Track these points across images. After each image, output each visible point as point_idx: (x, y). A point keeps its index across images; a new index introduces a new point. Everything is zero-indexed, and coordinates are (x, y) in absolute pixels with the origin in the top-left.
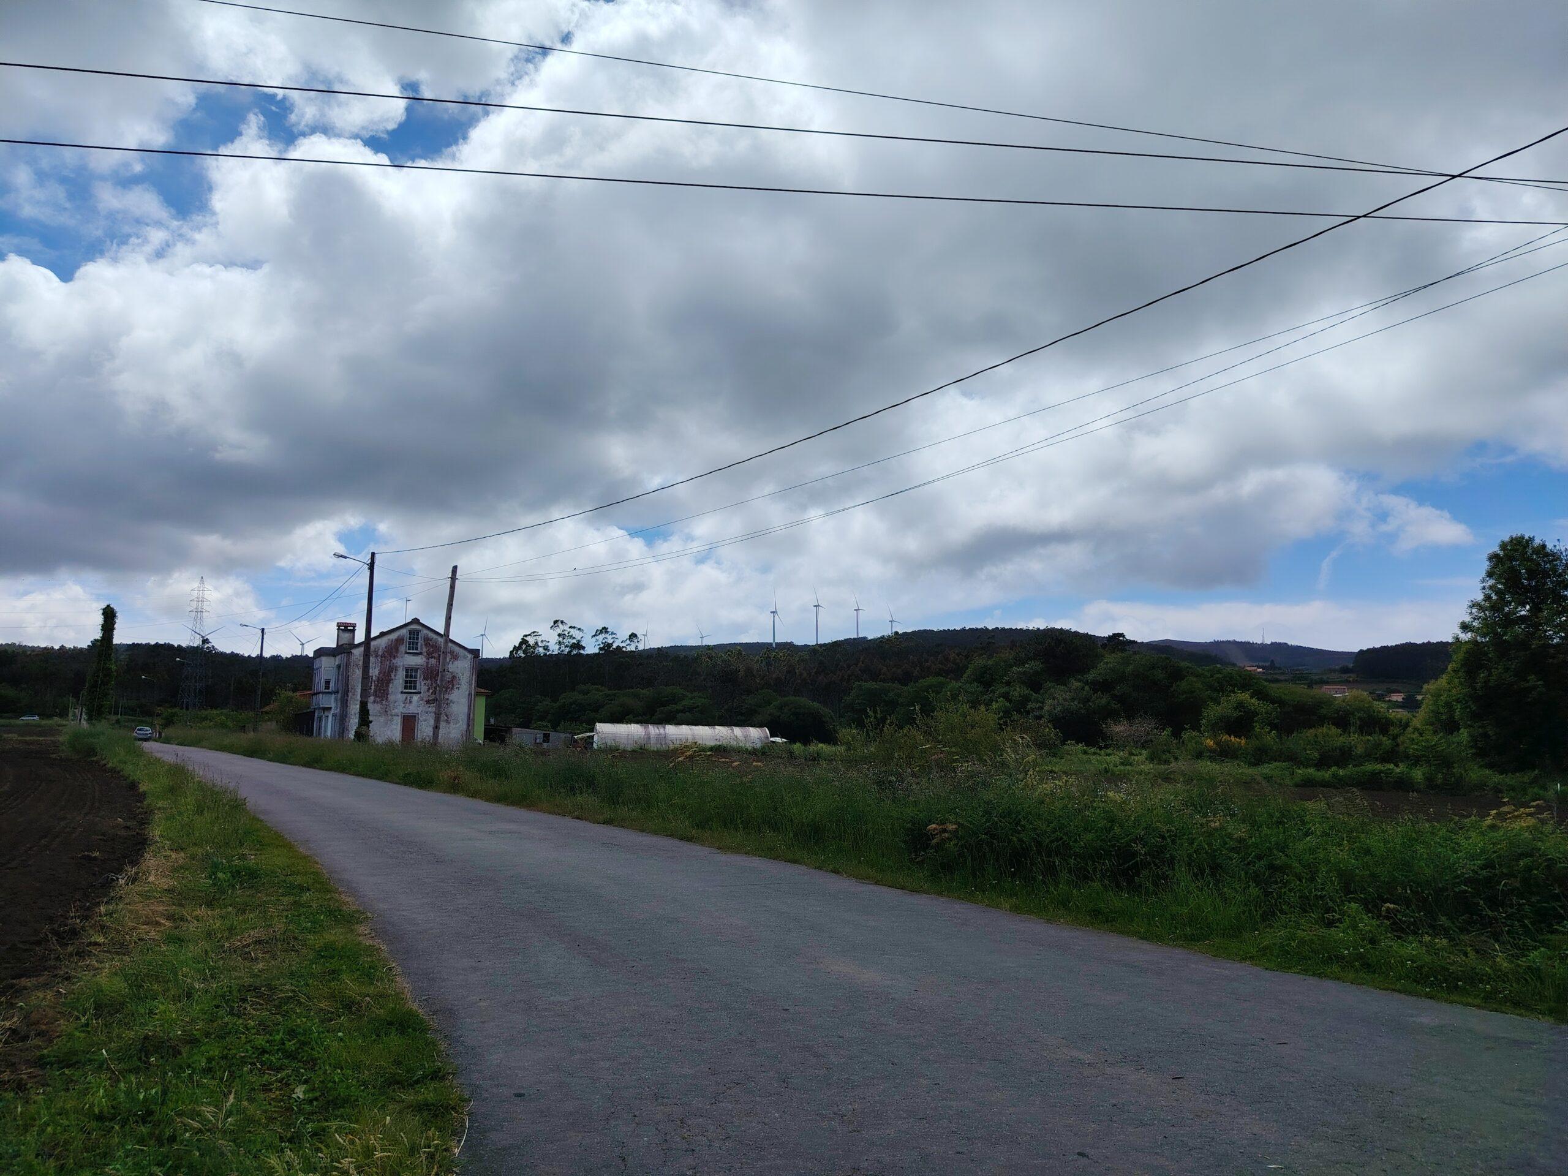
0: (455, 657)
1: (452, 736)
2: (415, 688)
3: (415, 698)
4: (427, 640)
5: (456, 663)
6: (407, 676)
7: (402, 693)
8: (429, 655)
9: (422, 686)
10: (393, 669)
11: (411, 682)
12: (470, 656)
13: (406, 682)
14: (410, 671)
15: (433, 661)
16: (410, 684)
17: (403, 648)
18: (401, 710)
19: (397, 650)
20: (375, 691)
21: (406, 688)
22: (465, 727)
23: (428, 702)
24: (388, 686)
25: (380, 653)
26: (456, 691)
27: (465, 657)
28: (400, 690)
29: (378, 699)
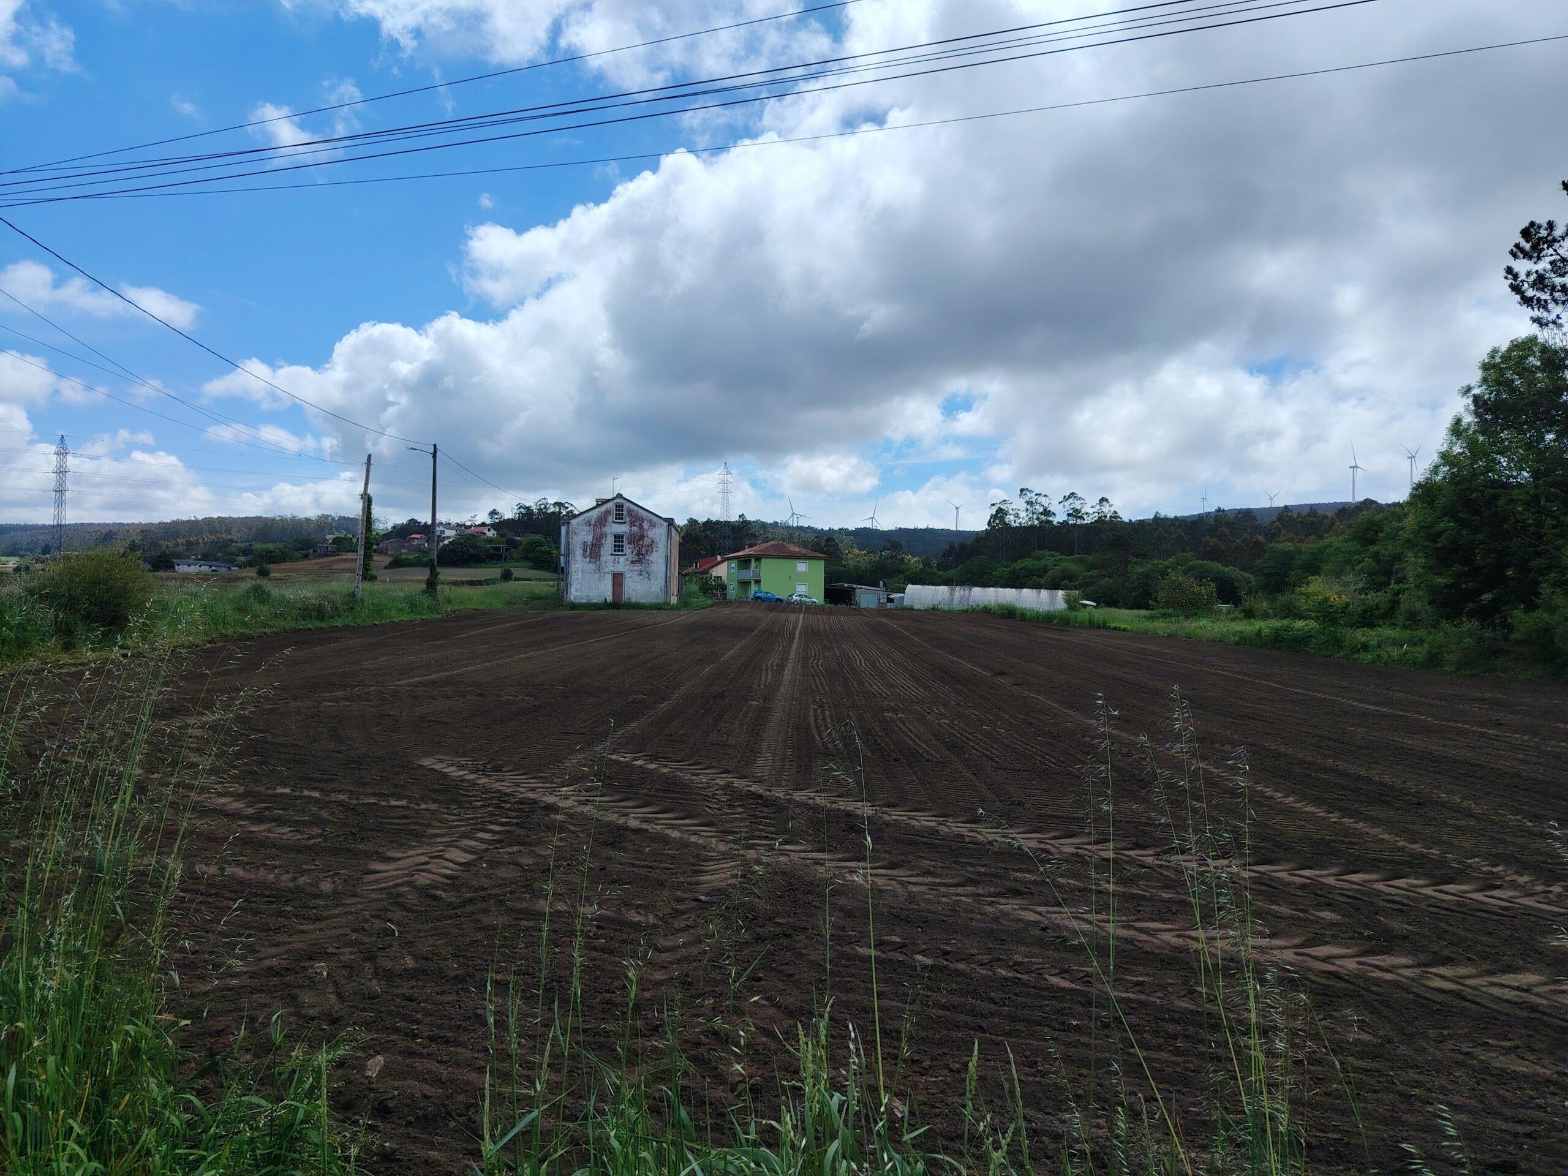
0: (653, 525)
1: (653, 590)
2: (622, 551)
3: (622, 559)
4: (629, 511)
5: (654, 530)
6: (615, 541)
7: (611, 555)
8: (632, 524)
9: (627, 549)
10: (603, 536)
11: (619, 546)
12: (666, 524)
13: (615, 546)
14: (618, 538)
15: (635, 529)
16: (618, 548)
17: (610, 519)
18: (611, 569)
19: (606, 520)
20: (590, 553)
21: (615, 551)
22: (663, 582)
23: (633, 562)
24: (599, 549)
25: (593, 523)
26: (654, 553)
27: (661, 525)
28: (610, 552)
29: (593, 560)
